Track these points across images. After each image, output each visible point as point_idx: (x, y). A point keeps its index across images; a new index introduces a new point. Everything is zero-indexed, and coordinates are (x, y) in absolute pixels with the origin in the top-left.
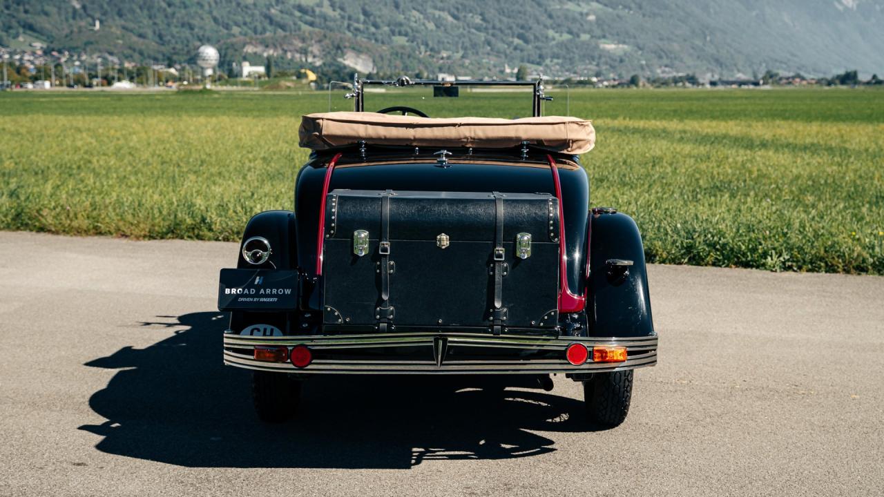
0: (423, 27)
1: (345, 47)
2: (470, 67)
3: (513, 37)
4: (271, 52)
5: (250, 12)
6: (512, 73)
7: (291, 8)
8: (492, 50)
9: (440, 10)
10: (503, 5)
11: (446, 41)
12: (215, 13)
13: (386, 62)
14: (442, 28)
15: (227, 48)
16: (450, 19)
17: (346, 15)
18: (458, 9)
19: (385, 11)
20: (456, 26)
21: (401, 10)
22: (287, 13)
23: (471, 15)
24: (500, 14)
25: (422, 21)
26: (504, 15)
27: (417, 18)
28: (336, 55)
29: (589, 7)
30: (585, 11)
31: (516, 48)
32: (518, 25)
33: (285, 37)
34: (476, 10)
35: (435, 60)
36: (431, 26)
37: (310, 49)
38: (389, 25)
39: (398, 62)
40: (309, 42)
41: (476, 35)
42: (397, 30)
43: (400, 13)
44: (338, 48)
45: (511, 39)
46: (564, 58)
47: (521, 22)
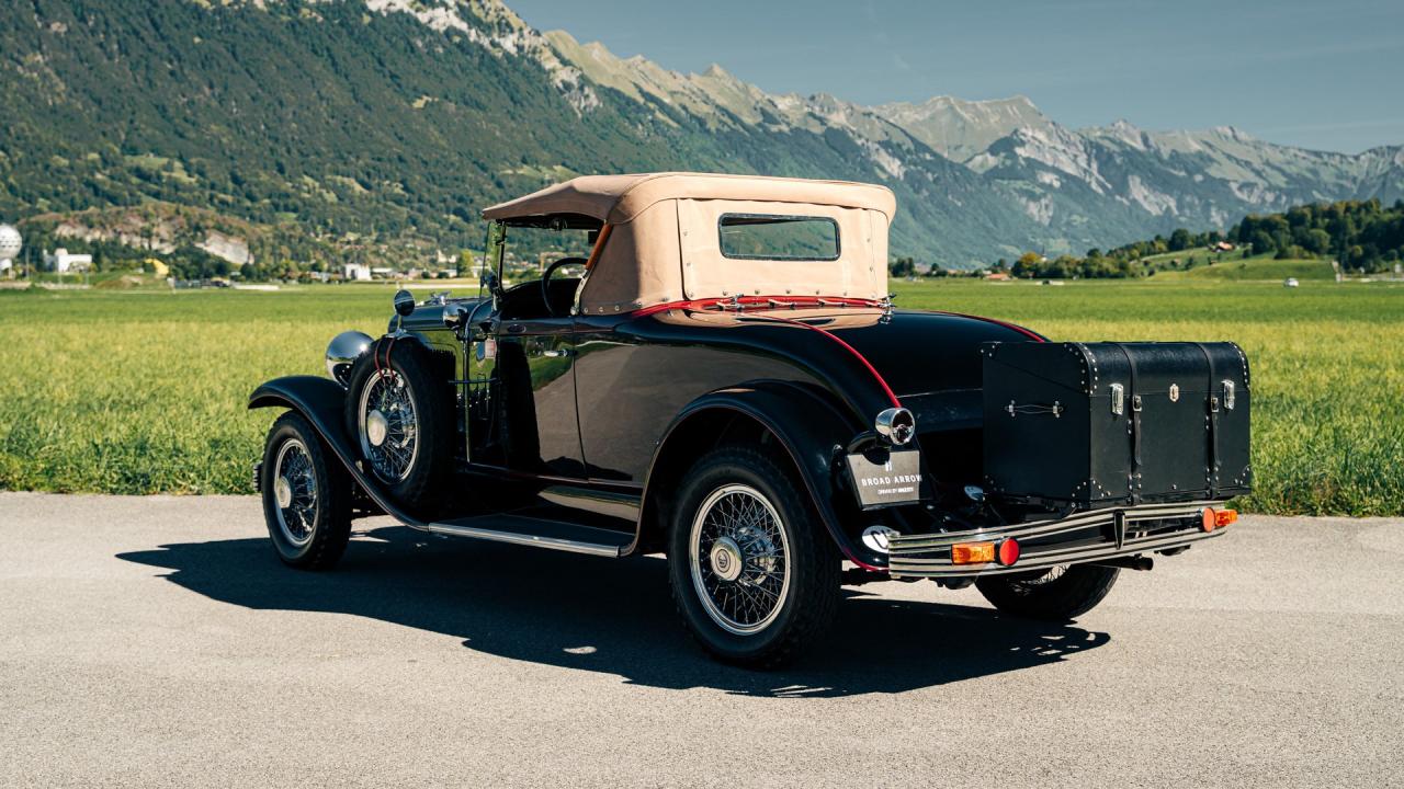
0: (319, 199)
1: (207, 228)
2: (389, 254)
3: (448, 212)
4: (97, 234)
5: (64, 178)
6: (448, 263)
7: (125, 171)
8: (418, 230)
9: (343, 175)
10: (432, 170)
11: (352, 217)
12: (11, 180)
13: (268, 249)
14: (347, 201)
15: (30, 230)
16: (358, 188)
17: (207, 182)
18: (368, 174)
19: (264, 177)
20: (366, 198)
21: (287, 175)
22: (120, 180)
23: (387, 182)
24: (428, 181)
25: (317, 190)
26: (435, 184)
27: (311, 186)
28: (194, 237)
29: (552, 173)
30: (547, 177)
31: (452, 229)
32: (454, 197)
33: (119, 213)
34: (395, 176)
35: (338, 245)
36: (331, 197)
37: (155, 230)
38: (270, 197)
39: (285, 249)
40: (154, 221)
41: (395, 209)
42: (282, 204)
43: (286, 180)
44: (198, 228)
45: (445, 216)
46: (520, 241)
47: (459, 192)
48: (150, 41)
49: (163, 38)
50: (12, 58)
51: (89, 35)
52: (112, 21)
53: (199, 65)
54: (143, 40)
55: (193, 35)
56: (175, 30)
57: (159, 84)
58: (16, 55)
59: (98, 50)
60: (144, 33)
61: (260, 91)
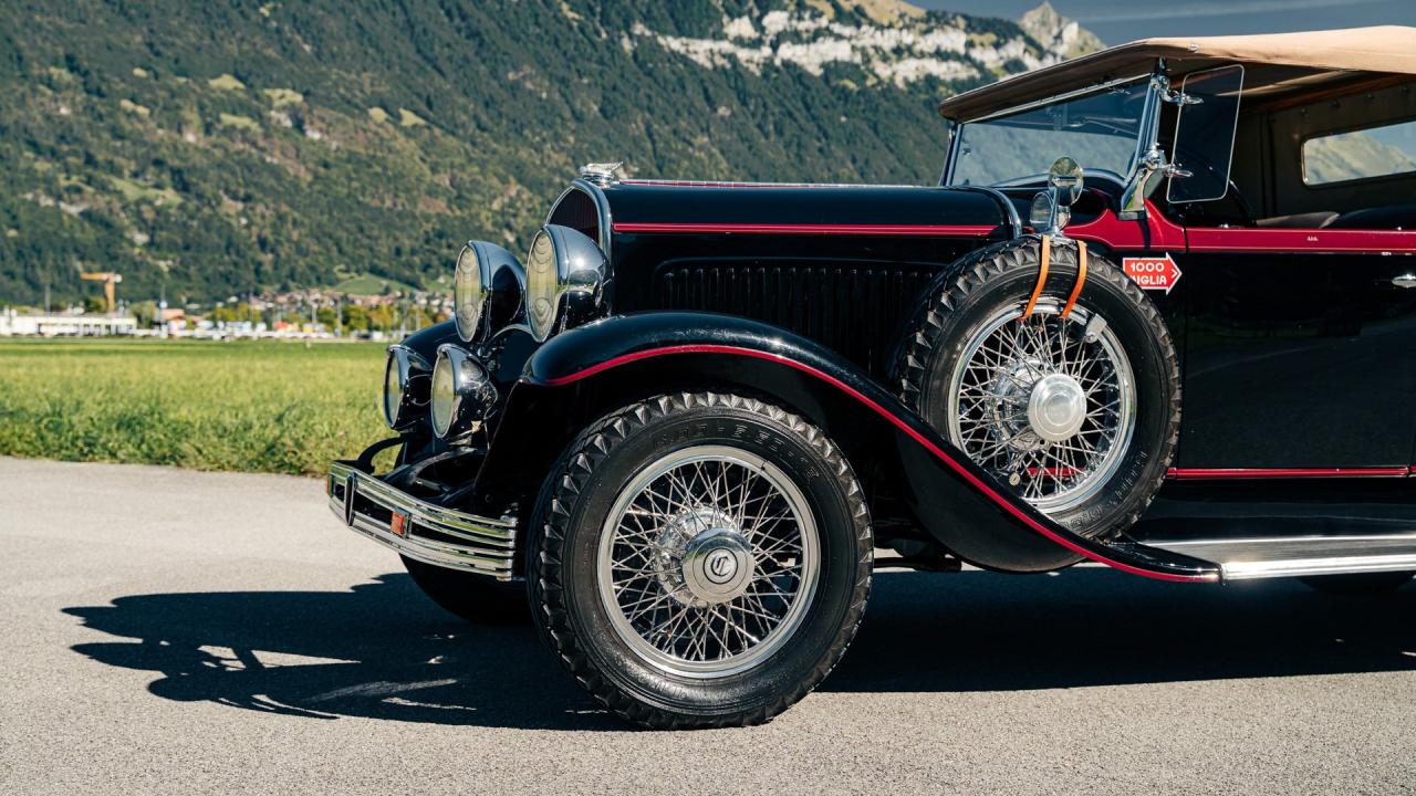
48: (802, 121)
49: (814, 118)
50: (685, 140)
51: (749, 116)
52: (770, 104)
53: (845, 142)
54: (796, 120)
55: (840, 115)
56: (824, 111)
57: (808, 159)
58: (688, 137)
59: (756, 131)
60: (797, 115)
61: (897, 164)
